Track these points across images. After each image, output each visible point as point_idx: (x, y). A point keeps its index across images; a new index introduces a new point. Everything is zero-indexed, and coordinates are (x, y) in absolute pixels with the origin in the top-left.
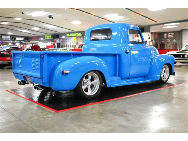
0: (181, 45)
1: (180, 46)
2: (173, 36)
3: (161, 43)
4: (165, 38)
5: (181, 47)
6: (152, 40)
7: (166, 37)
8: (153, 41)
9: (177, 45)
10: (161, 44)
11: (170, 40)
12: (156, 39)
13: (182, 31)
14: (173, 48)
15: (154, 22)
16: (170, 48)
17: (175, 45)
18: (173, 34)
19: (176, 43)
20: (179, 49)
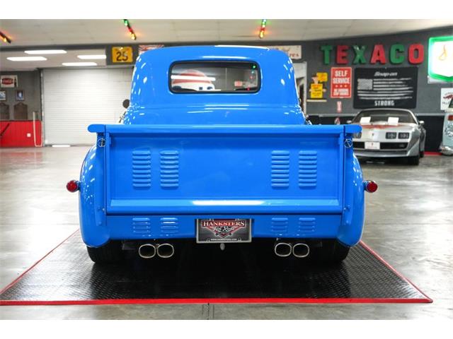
0: (40, 111)
1: (36, 112)
2: (15, 84)
5: (39, 114)
9: (29, 110)
11: (6, 93)
13: (40, 70)
14: (15, 117)
15: (5, 40)
16: (8, 117)
17: (22, 110)
18: (13, 77)
19: (24, 103)
20: (34, 119)
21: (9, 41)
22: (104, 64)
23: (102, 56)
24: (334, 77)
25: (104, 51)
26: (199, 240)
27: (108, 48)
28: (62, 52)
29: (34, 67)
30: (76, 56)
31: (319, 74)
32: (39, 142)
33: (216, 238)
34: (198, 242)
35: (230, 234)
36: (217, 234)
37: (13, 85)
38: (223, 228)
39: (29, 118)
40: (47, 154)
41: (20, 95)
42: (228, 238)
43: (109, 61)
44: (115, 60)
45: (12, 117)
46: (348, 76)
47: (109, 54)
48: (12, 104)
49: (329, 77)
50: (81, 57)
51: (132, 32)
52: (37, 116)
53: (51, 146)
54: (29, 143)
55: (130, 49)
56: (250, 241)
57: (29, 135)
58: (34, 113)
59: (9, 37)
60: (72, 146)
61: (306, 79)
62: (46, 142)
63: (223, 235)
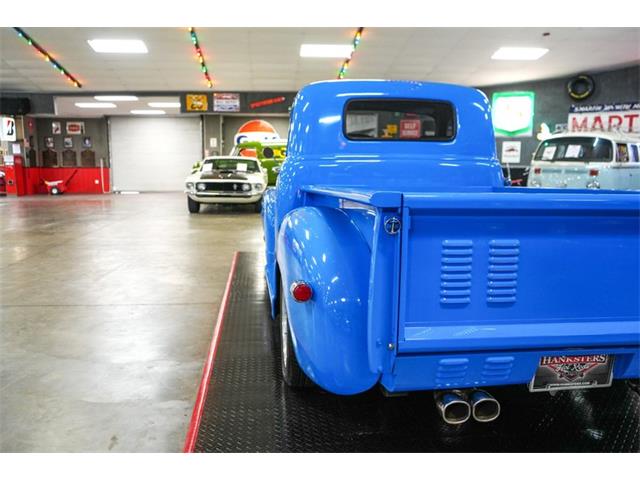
0: (107, 158)
1: (104, 159)
2: (82, 131)
3: (44, 149)
4: (58, 135)
5: (107, 161)
6: (20, 138)
7: (59, 132)
8: (22, 141)
9: (96, 157)
10: (44, 153)
11: (72, 140)
12: (31, 138)
13: (107, 118)
14: (83, 164)
15: (76, 85)
16: (75, 164)
17: (89, 157)
18: (79, 124)
19: (92, 150)
20: (102, 166)
21: (79, 86)
22: (178, 112)
23: (175, 104)
24: (403, 129)
25: (178, 98)
26: (535, 386)
27: (182, 95)
28: (134, 98)
29: (100, 115)
30: (146, 104)
31: (389, 126)
32: (107, 188)
33: (560, 382)
34: (532, 390)
35: (582, 376)
36: (561, 376)
37: (79, 132)
38: (572, 366)
39: (97, 165)
40: (116, 201)
41: (87, 142)
42: (577, 381)
43: (184, 109)
44: (189, 108)
45: (79, 164)
46: (416, 128)
47: (183, 102)
48: (79, 150)
49: (399, 129)
50: (151, 104)
51: (209, 79)
52: (105, 163)
53: (119, 192)
54: (97, 190)
55: (205, 97)
56: (610, 384)
57: (97, 182)
58: (102, 161)
59: (80, 82)
60: (141, 192)
61: (376, 130)
62: (115, 189)
63: (571, 378)
